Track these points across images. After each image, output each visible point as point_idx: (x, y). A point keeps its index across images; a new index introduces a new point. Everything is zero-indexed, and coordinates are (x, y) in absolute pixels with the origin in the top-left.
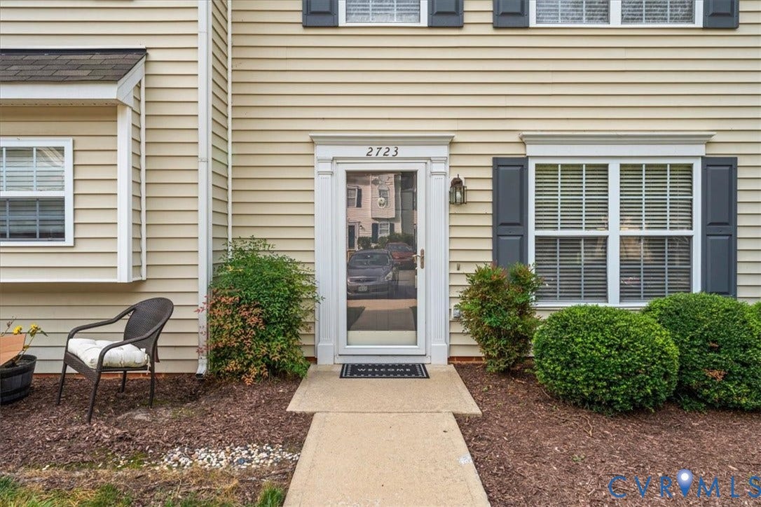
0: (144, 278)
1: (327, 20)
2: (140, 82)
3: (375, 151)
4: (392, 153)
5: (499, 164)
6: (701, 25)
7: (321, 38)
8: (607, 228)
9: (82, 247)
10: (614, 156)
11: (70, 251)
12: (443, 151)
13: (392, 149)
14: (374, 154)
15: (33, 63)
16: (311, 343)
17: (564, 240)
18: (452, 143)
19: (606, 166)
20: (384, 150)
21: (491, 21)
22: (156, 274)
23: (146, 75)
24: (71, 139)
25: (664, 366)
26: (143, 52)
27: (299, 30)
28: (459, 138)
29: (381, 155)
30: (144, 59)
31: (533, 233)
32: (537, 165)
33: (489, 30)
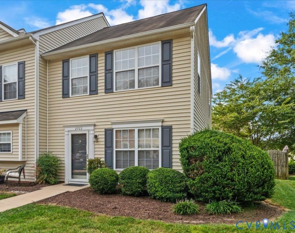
0: (26, 160)
1: (67, 96)
2: (25, 117)
3: (77, 128)
4: (81, 129)
5: (106, 130)
6: (161, 86)
7: (66, 100)
8: (135, 148)
9: (14, 153)
10: (136, 127)
11: (11, 154)
12: (92, 128)
13: (81, 128)
14: (77, 129)
15: (7, 115)
16: (64, 178)
17: (123, 151)
18: (95, 125)
19: (134, 130)
20: (79, 128)
21: (104, 91)
22: (28, 159)
23: (27, 115)
24: (11, 131)
25: (105, 182)
26: (26, 110)
27: (62, 99)
28: (97, 124)
29: (78, 129)
30: (26, 112)
31: (115, 149)
32: (116, 131)
33: (104, 94)
